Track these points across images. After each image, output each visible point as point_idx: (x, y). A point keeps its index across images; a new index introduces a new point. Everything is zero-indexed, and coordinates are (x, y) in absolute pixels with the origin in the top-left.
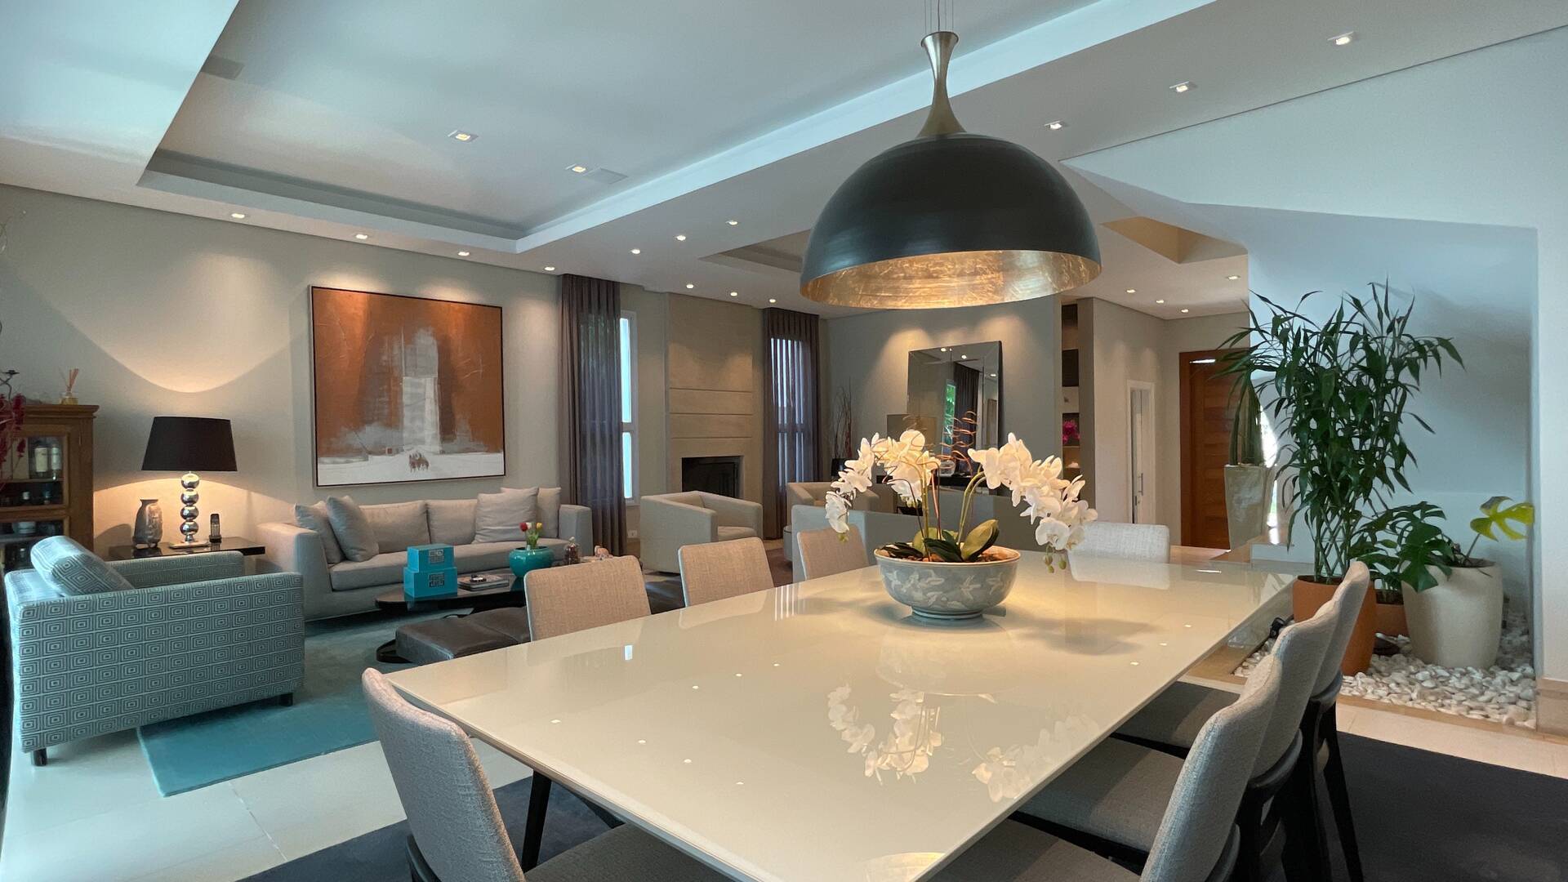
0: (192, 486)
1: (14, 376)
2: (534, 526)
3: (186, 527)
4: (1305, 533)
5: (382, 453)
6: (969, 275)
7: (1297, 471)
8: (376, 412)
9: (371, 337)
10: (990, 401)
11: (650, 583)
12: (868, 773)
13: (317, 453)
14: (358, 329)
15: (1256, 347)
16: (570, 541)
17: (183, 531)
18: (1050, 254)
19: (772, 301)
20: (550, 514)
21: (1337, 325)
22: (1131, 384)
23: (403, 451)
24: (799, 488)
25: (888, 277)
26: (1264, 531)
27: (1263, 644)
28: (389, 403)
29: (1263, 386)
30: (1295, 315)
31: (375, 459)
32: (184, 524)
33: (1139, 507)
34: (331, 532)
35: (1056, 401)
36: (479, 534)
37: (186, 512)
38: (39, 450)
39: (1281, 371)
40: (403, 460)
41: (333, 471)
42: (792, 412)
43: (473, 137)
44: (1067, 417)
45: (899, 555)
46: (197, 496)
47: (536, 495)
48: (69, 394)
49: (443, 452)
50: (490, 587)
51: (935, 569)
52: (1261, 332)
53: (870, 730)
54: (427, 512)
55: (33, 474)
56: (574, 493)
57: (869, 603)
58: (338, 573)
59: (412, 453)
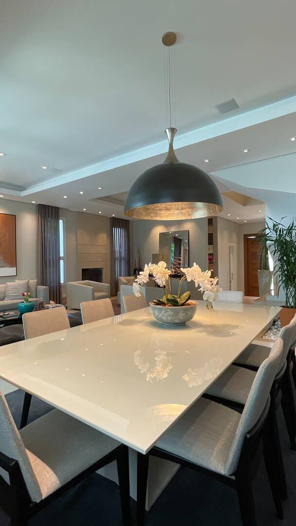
2: (27, 294)
4: (283, 292)
6: (181, 209)
7: (280, 273)
10: (185, 250)
11: (70, 314)
12: (147, 379)
15: (268, 234)
16: (41, 299)
18: (207, 203)
19: (114, 215)
20: (33, 289)
21: (292, 227)
22: (229, 244)
24: (123, 279)
25: (154, 209)
26: (270, 291)
27: (271, 328)
29: (270, 246)
30: (280, 224)
33: (232, 283)
35: (206, 249)
36: (7, 297)
39: (276, 241)
42: (120, 253)
43: (5, 155)
44: (210, 255)
45: (158, 304)
47: (28, 282)
50: (10, 317)
51: (170, 309)
52: (270, 229)
53: (148, 365)
56: (43, 281)
57: (147, 321)
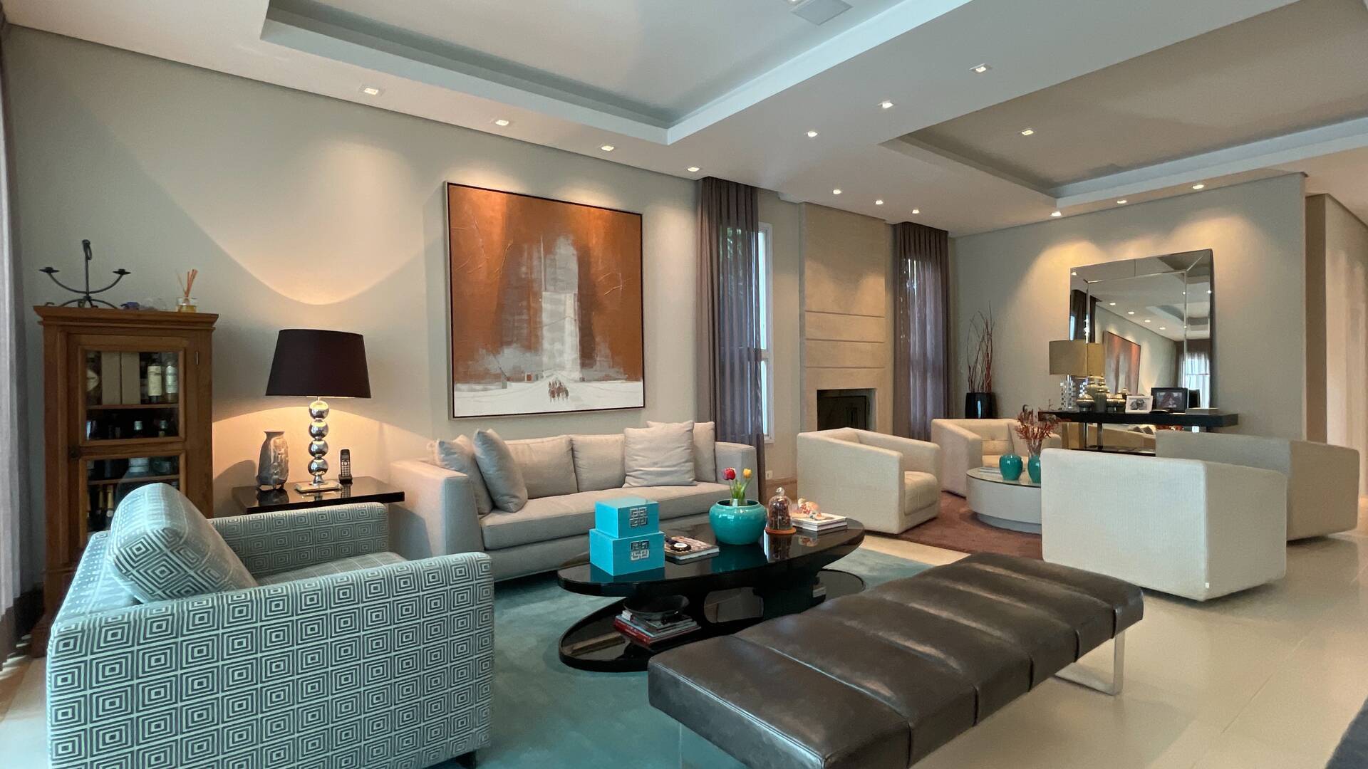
0: (321, 415)
1: (124, 276)
3: (314, 466)
5: (520, 380)
8: (516, 332)
9: (509, 245)
13: (454, 378)
14: (497, 232)
17: (311, 471)
19: (916, 211)
20: (707, 454)
23: (542, 377)
28: (529, 321)
31: (513, 386)
32: (313, 461)
34: (479, 475)
36: (629, 475)
37: (314, 448)
38: (153, 369)
40: (542, 387)
41: (471, 400)
46: (326, 427)
47: (691, 431)
48: (187, 300)
49: (583, 380)
54: (572, 449)
55: (146, 399)
58: (492, 528)
59: (551, 380)
